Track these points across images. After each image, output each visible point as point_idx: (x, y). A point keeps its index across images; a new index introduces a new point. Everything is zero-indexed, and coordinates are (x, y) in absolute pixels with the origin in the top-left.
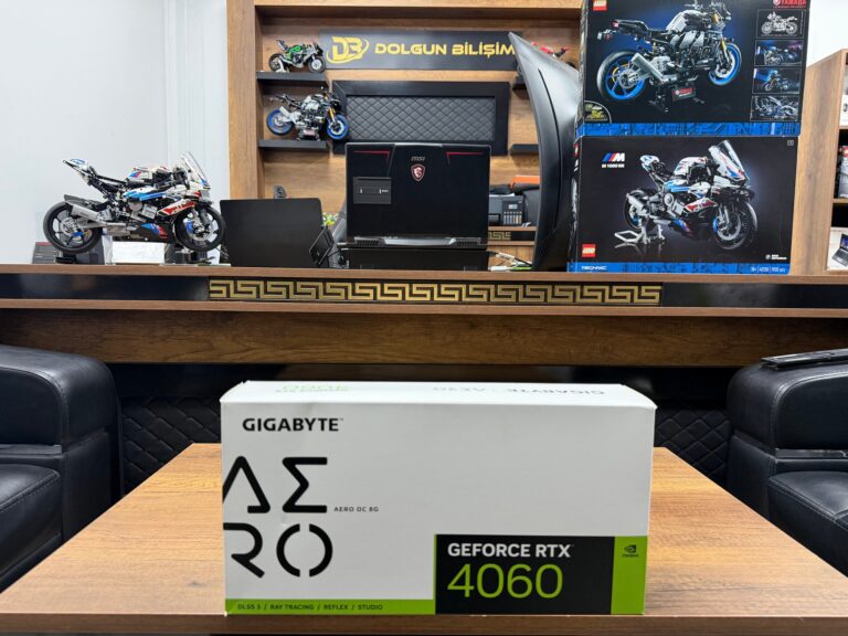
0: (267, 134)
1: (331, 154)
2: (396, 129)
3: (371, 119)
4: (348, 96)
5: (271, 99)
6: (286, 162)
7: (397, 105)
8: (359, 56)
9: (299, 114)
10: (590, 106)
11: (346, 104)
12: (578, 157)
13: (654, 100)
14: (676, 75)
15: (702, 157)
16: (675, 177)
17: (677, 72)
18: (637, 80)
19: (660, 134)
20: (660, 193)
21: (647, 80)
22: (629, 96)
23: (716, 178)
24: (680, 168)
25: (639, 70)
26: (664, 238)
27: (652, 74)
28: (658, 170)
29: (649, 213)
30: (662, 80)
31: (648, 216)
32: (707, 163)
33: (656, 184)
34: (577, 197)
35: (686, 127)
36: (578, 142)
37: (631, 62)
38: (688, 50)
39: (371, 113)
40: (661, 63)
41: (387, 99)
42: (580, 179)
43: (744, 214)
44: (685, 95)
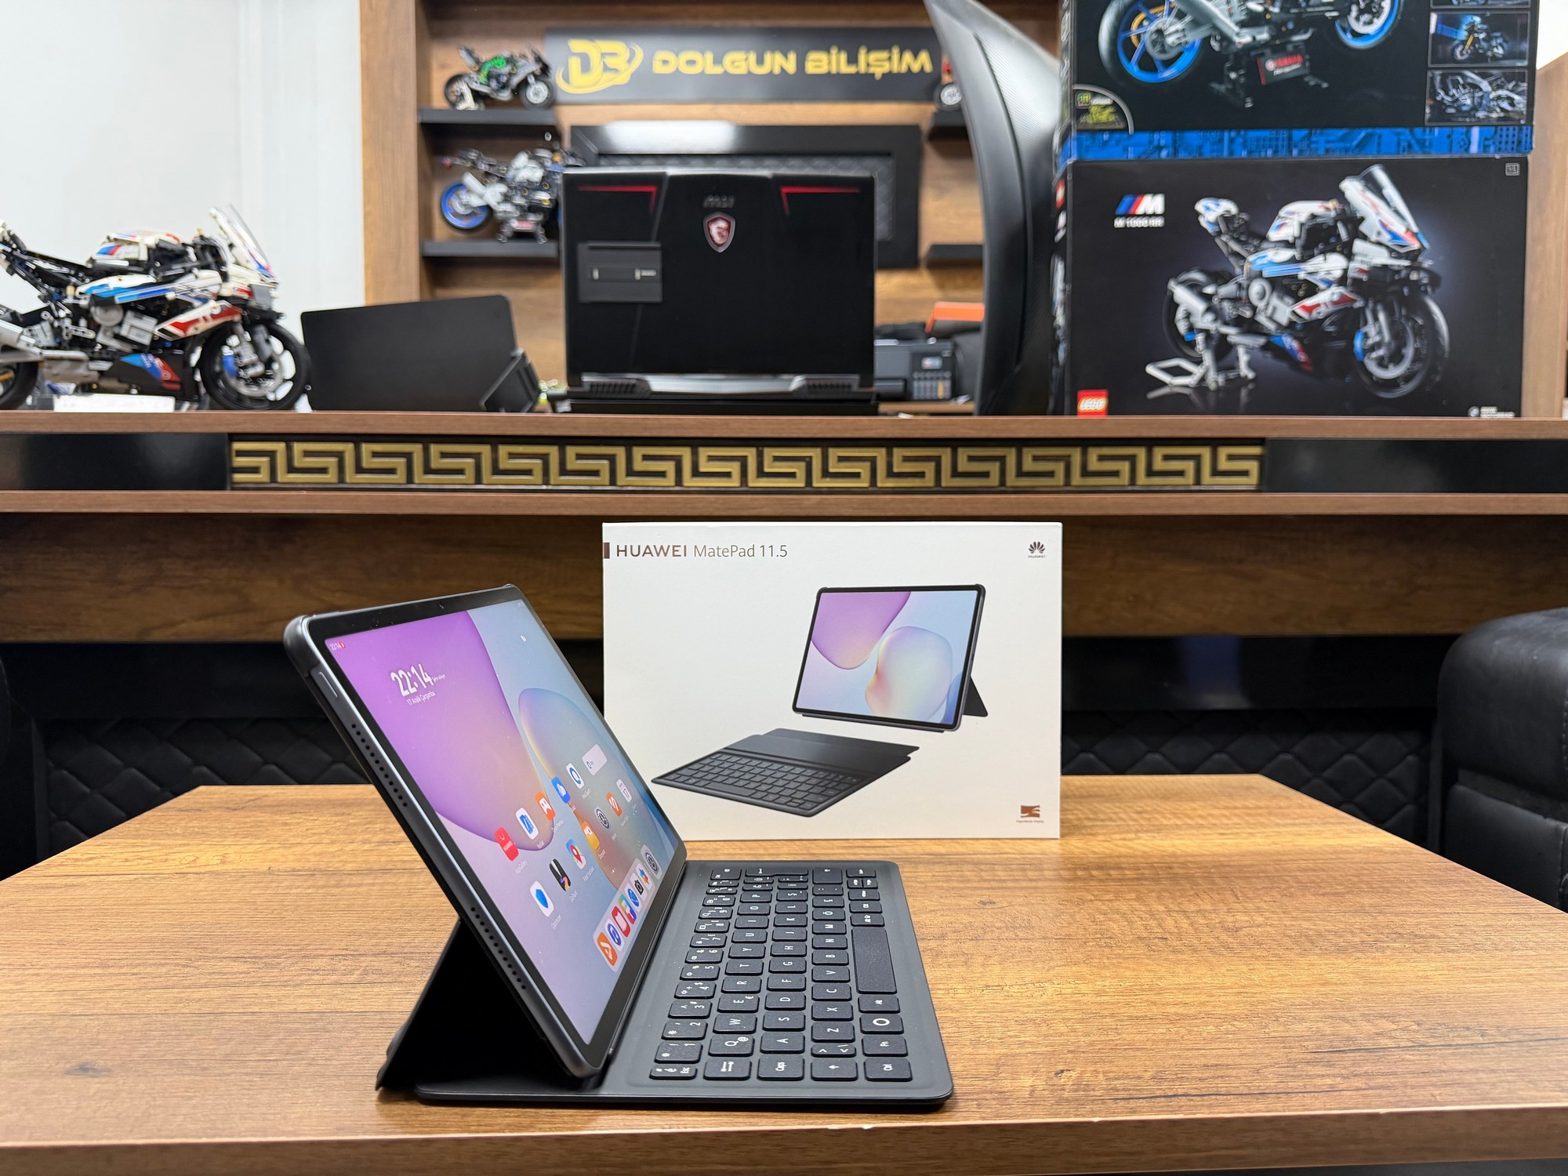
0: (440, 229)
4: (601, 155)
5: (448, 162)
8: (623, 78)
9: (503, 189)
10: (1086, 97)
12: (1063, 208)
13: (1221, 82)
14: (1266, 28)
15: (1327, 199)
16: (1271, 245)
17: (1268, 22)
18: (1183, 40)
19: (1236, 156)
20: (1240, 280)
21: (1206, 41)
22: (1168, 74)
23: (1358, 245)
24: (1280, 226)
25: (1188, 19)
26: (1251, 375)
27: (1215, 27)
28: (1235, 230)
29: (1219, 321)
30: (1237, 39)
31: (1217, 329)
32: (1338, 215)
33: (1232, 260)
34: (1064, 291)
35: (1290, 138)
36: (1064, 176)
37: (1170, 3)
40: (1235, 4)
42: (1069, 252)
43: (1421, 322)
44: (1287, 70)
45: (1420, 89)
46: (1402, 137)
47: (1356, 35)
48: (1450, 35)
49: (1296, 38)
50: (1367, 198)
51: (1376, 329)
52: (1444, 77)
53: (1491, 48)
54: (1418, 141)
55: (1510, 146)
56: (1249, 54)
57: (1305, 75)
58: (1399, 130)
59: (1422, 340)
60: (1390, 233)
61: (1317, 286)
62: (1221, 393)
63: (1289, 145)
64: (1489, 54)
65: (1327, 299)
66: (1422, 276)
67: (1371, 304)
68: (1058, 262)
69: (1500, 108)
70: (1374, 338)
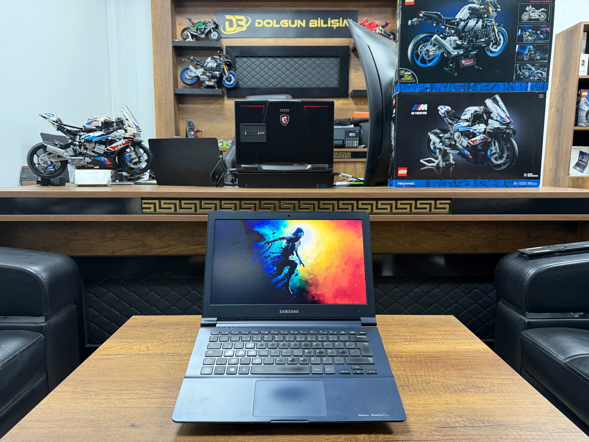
0: (180, 84)
1: (226, 98)
2: (271, 79)
3: (253, 73)
4: (237, 57)
5: (183, 60)
6: (194, 104)
7: (271, 63)
8: (244, 29)
9: (203, 70)
10: (403, 72)
11: (235, 62)
12: (395, 107)
13: (447, 68)
14: (462, 50)
15: (481, 106)
16: (463, 121)
17: (463, 48)
18: (435, 53)
19: (452, 91)
20: (451, 132)
21: (443, 54)
22: (429, 65)
23: (490, 121)
24: (465, 114)
25: (437, 46)
26: (454, 163)
27: (445, 49)
28: (450, 116)
29: (444, 146)
30: (453, 53)
31: (443, 148)
32: (484, 111)
33: (449, 125)
34: (394, 134)
35: (469, 86)
36: (395, 96)
37: (431, 41)
38: (471, 32)
39: (253, 68)
40: (452, 42)
41: (265, 58)
42: (396, 122)
43: (509, 146)
44: (469, 63)
45: (512, 70)
46: (505, 85)
47: (492, 52)
48: (522, 52)
49: (472, 53)
50: (494, 106)
51: (495, 148)
52: (520, 66)
53: (536, 56)
54: (511, 87)
55: (540, 89)
56: (456, 58)
57: (475, 65)
58: (505, 83)
59: (509, 151)
60: (500, 117)
61: (476, 134)
62: (444, 169)
63: (469, 88)
64: (535, 58)
65: (479, 139)
66: (510, 131)
67: (493, 140)
68: (393, 124)
69: (538, 76)
70: (494, 151)
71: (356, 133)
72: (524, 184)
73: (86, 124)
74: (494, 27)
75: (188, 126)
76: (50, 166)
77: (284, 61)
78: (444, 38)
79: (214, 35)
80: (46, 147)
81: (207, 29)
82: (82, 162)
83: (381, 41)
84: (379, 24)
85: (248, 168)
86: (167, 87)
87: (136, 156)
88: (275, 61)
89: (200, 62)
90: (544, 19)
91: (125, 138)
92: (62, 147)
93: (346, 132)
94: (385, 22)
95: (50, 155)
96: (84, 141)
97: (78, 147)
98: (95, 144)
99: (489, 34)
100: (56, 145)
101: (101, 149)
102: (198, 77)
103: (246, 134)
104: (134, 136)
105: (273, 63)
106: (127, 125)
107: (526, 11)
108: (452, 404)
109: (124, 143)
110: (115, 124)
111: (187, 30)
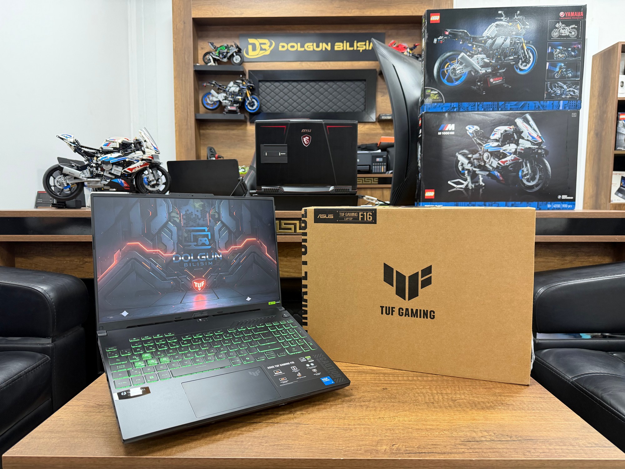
0: (202, 109)
1: (248, 123)
2: (295, 104)
3: (277, 98)
4: (260, 81)
5: (205, 84)
6: (215, 129)
7: (295, 87)
8: (268, 53)
9: (225, 95)
10: (429, 91)
11: (259, 87)
12: (421, 127)
13: (475, 86)
14: (490, 68)
16: (491, 141)
17: (491, 66)
18: (462, 72)
19: (480, 110)
20: (480, 152)
21: (470, 72)
22: (457, 83)
23: (521, 141)
24: (494, 134)
25: (464, 65)
26: (483, 184)
27: (474, 68)
28: (479, 136)
29: (473, 167)
30: (480, 72)
31: (472, 169)
32: (514, 130)
33: (478, 145)
34: (421, 156)
35: (498, 105)
36: (422, 116)
37: (458, 59)
38: (499, 50)
39: (277, 93)
40: (480, 60)
41: (288, 83)
42: (423, 143)
43: (542, 167)
44: (497, 82)
45: (543, 88)
46: (536, 104)
47: (521, 70)
48: (553, 70)
49: (501, 71)
50: (524, 125)
51: (526, 169)
52: (551, 84)
53: (567, 74)
54: (542, 105)
55: (573, 108)
56: (484, 76)
57: (504, 84)
58: (535, 102)
59: (542, 172)
60: (532, 136)
61: (507, 154)
62: (473, 191)
63: (498, 107)
64: (567, 76)
65: (510, 159)
66: (542, 151)
67: (525, 161)
68: (419, 144)
69: (570, 94)
70: (526, 172)
71: (384, 158)
72: (558, 206)
73: (104, 146)
74: (522, 45)
75: (210, 152)
76: (66, 188)
77: (308, 85)
78: (472, 56)
79: (236, 59)
80: (63, 168)
81: (229, 52)
82: (99, 184)
83: (406, 61)
84: (407, 46)
85: (269, 189)
86: (187, 112)
87: (153, 178)
88: (299, 85)
89: (222, 86)
90: (576, 35)
91: (142, 160)
92: (78, 169)
93: (373, 157)
94: (413, 44)
95: (67, 177)
96: (102, 162)
97: (95, 169)
98: (113, 166)
99: (518, 52)
100: (73, 166)
101: (118, 171)
102: (220, 101)
103: (266, 155)
104: (152, 158)
105: (297, 87)
106: (145, 146)
107: (556, 28)
108: (479, 420)
109: (142, 164)
110: (133, 145)
111: (209, 54)
